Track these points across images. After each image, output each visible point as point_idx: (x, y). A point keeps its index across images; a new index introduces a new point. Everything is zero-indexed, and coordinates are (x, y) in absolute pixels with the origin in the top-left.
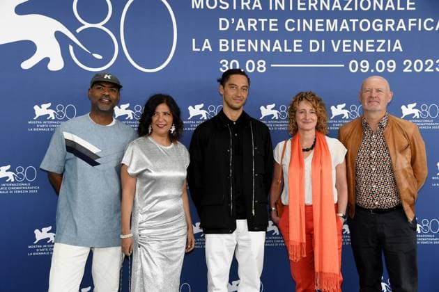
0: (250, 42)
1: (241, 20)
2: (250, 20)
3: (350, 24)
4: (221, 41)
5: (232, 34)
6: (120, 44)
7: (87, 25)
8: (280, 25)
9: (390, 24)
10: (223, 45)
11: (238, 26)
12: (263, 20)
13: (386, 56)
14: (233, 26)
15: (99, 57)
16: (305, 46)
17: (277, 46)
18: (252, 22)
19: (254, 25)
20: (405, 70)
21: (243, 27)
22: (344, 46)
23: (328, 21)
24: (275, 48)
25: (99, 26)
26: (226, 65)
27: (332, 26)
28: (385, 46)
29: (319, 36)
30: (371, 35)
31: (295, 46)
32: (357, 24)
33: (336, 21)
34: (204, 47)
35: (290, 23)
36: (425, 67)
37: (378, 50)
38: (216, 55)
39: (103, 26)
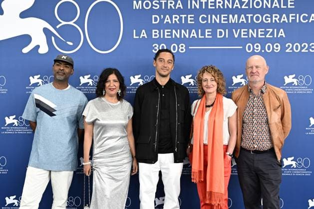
0: (174, 31)
1: (167, 16)
2: (174, 16)
3: (247, 18)
4: (153, 31)
5: (161, 26)
6: (85, 35)
7: (64, 23)
8: (196, 19)
9: (276, 18)
10: (155, 34)
11: (166, 21)
12: (183, 16)
13: (273, 41)
14: (162, 20)
15: (71, 44)
16: (214, 33)
17: (194, 34)
18: (176, 18)
19: (177, 20)
20: (287, 51)
21: (169, 21)
22: (242, 33)
23: (231, 16)
24: (192, 35)
25: (71, 23)
26: (157, 47)
27: (233, 19)
28: (272, 34)
29: (224, 26)
30: (262, 25)
31: (207, 33)
32: (252, 18)
33: (236, 16)
34: (142, 35)
35: (203, 17)
36: (302, 48)
37: (267, 36)
38: (150, 40)
39: (74, 23)
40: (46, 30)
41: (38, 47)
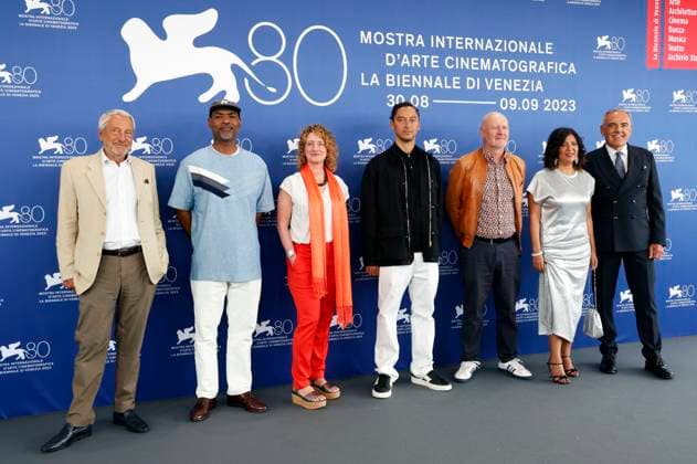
0: (414, 78)
1: (405, 56)
2: (414, 56)
3: (501, 64)
4: (388, 76)
5: (398, 70)
6: (293, 77)
7: (262, 58)
8: (441, 62)
9: (533, 65)
10: (390, 80)
11: (403, 63)
12: (426, 57)
13: (530, 95)
14: (398, 62)
15: (273, 90)
16: (463, 83)
17: (438, 83)
18: (416, 58)
19: (417, 62)
20: (546, 109)
21: (408, 62)
22: (496, 84)
23: (482, 60)
24: (436, 84)
25: (273, 59)
26: (393, 101)
27: (485, 65)
28: (529, 87)
29: (474, 74)
30: (518, 75)
31: (454, 82)
32: (507, 63)
33: (488, 61)
34: (373, 82)
35: (450, 60)
36: (561, 106)
37: (524, 89)
38: (383, 90)
39: (279, 58)
40: (235, 68)
41: (223, 93)
